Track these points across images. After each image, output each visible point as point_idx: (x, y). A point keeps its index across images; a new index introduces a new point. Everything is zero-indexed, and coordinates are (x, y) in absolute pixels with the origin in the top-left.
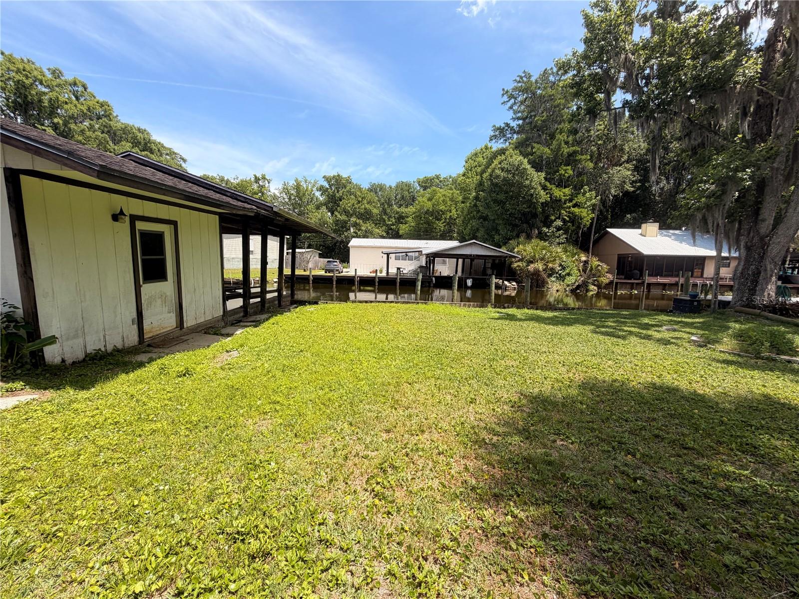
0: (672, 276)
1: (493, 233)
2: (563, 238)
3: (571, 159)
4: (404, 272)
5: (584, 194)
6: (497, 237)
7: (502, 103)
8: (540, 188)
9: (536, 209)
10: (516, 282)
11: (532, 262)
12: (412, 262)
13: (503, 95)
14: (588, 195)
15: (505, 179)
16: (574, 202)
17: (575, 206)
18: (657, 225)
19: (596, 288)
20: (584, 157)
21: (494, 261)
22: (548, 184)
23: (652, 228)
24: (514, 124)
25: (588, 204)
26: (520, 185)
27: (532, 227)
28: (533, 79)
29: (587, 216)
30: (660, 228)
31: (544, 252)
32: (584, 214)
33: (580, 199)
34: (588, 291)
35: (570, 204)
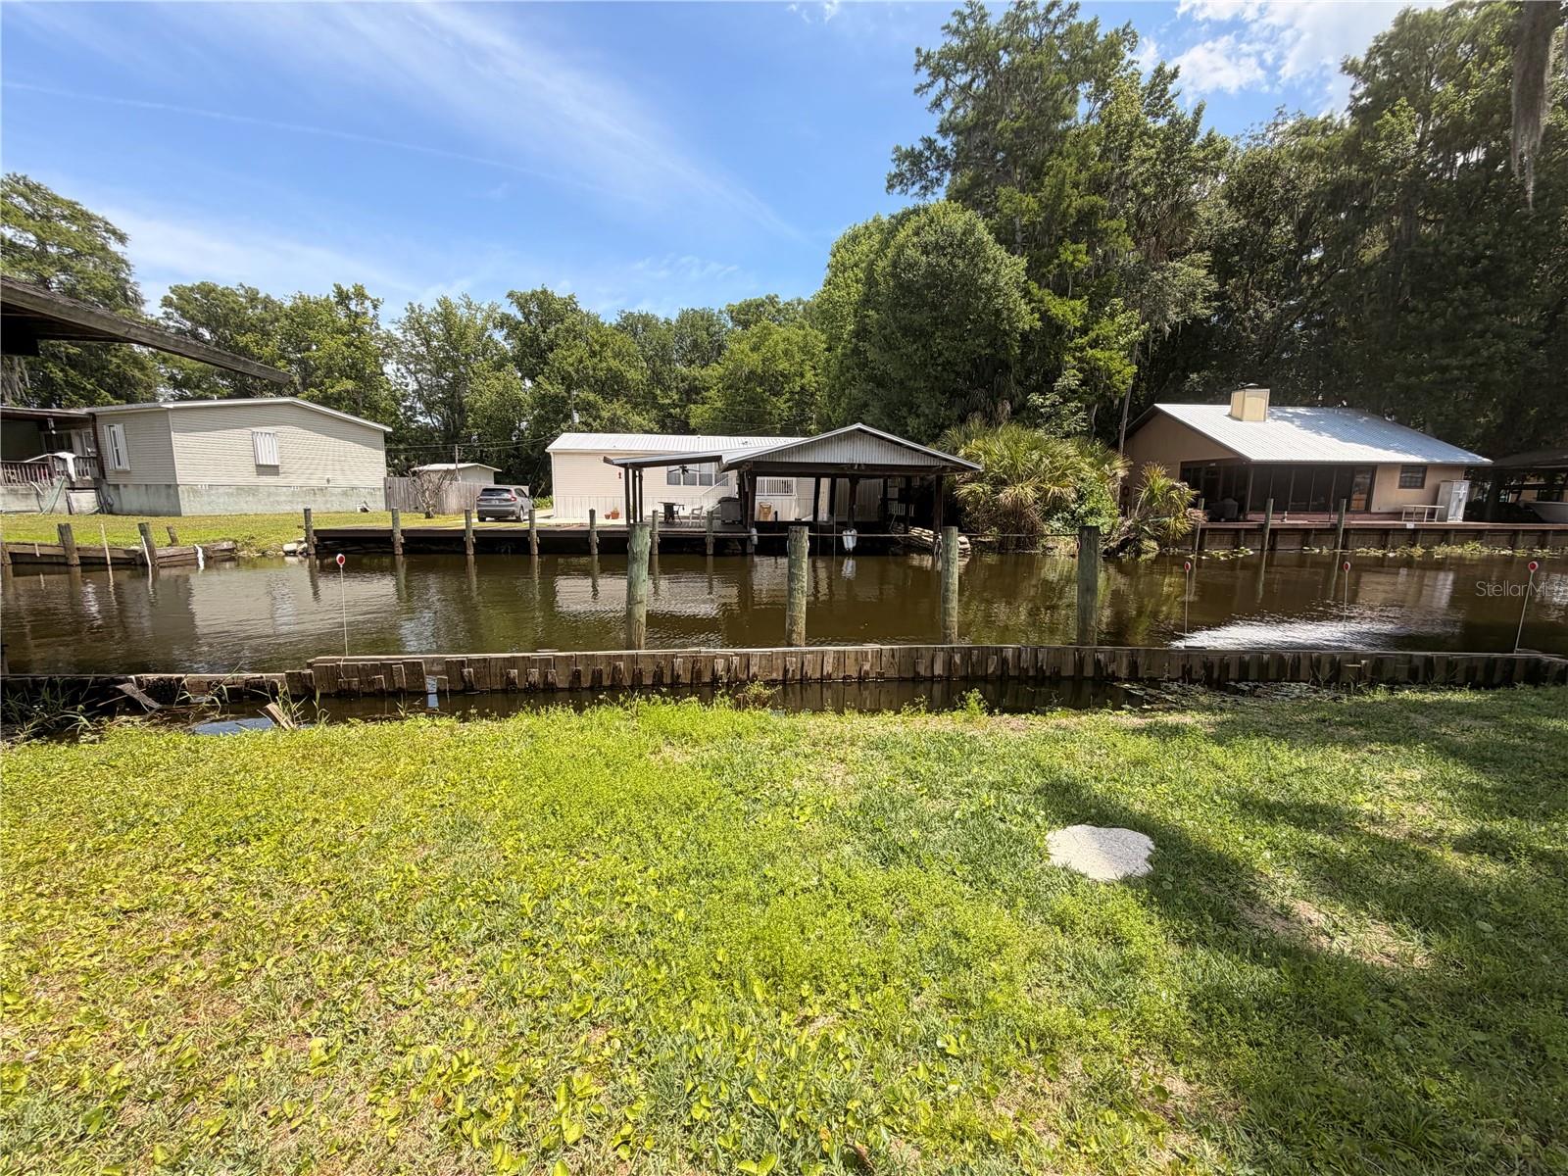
1: (904, 411)
2: (1076, 422)
3: (1085, 226)
4: (681, 513)
5: (1112, 316)
6: (912, 423)
7: (917, 91)
8: (1017, 294)
9: (1006, 347)
10: (969, 535)
11: (1004, 483)
12: (710, 488)
13: (918, 66)
14: (1120, 319)
15: (932, 273)
16: (1092, 334)
17: (1094, 344)
18: (1266, 392)
19: (1154, 544)
20: (1114, 224)
21: (909, 480)
22: (1033, 286)
23: (1254, 400)
24: (946, 143)
25: (1122, 340)
26: (969, 286)
27: (995, 395)
28: (993, 22)
29: (1124, 372)
30: (1272, 403)
31: (1035, 456)
32: (1116, 365)
33: (1105, 327)
34: (1139, 552)
35: (1084, 340)
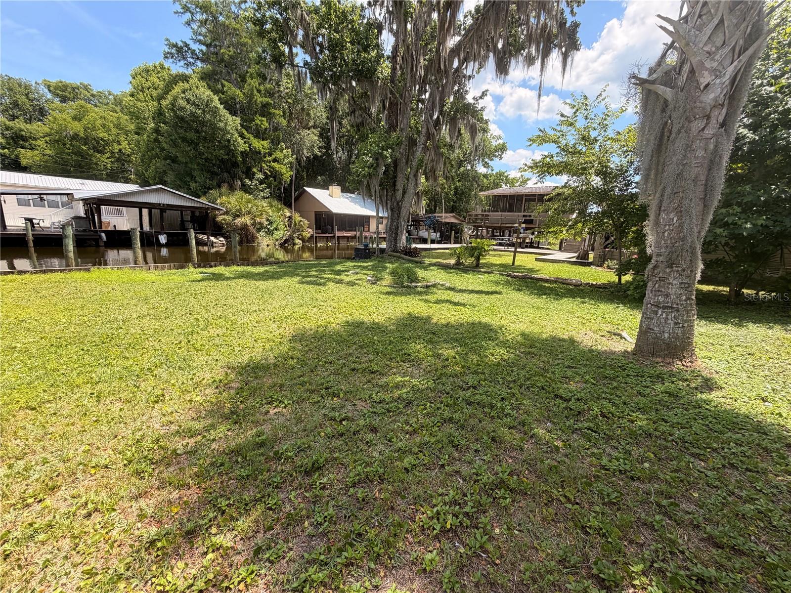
0: (352, 230)
1: (188, 179)
2: (267, 192)
3: (265, 111)
5: (282, 150)
6: (193, 185)
8: (237, 135)
9: (236, 157)
10: (224, 238)
11: (238, 216)
14: (285, 152)
15: (192, 114)
16: (273, 157)
17: (275, 160)
18: (339, 188)
19: (300, 241)
20: (277, 112)
21: (193, 213)
22: (245, 132)
23: (336, 189)
24: (196, 47)
25: (286, 161)
26: (214, 128)
27: (234, 177)
29: (287, 174)
30: (342, 191)
31: (250, 205)
32: (284, 171)
33: (278, 154)
34: (294, 244)
35: (270, 158)
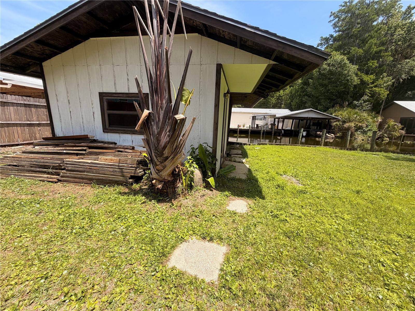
2: (367, 107)
3: (377, 56)
5: (382, 78)
6: (319, 107)
7: (329, 22)
8: (354, 75)
9: (349, 89)
10: (334, 134)
11: (346, 122)
13: (331, 16)
14: (385, 79)
16: (375, 84)
17: (376, 86)
19: (388, 139)
20: (387, 54)
21: (318, 121)
22: (359, 73)
24: (336, 35)
25: (385, 85)
26: (340, 74)
27: (344, 100)
28: (354, 3)
29: (384, 93)
31: (355, 116)
32: (382, 92)
33: (380, 82)
34: (383, 140)
35: (373, 85)
